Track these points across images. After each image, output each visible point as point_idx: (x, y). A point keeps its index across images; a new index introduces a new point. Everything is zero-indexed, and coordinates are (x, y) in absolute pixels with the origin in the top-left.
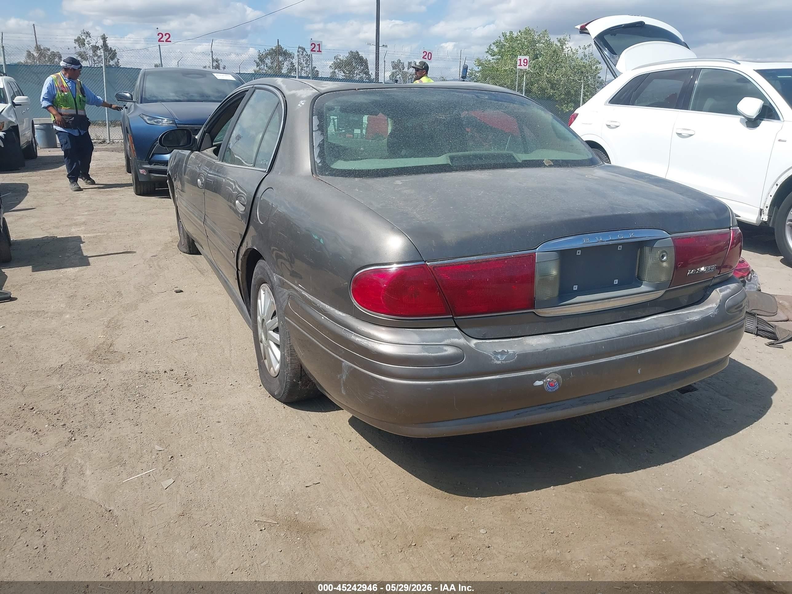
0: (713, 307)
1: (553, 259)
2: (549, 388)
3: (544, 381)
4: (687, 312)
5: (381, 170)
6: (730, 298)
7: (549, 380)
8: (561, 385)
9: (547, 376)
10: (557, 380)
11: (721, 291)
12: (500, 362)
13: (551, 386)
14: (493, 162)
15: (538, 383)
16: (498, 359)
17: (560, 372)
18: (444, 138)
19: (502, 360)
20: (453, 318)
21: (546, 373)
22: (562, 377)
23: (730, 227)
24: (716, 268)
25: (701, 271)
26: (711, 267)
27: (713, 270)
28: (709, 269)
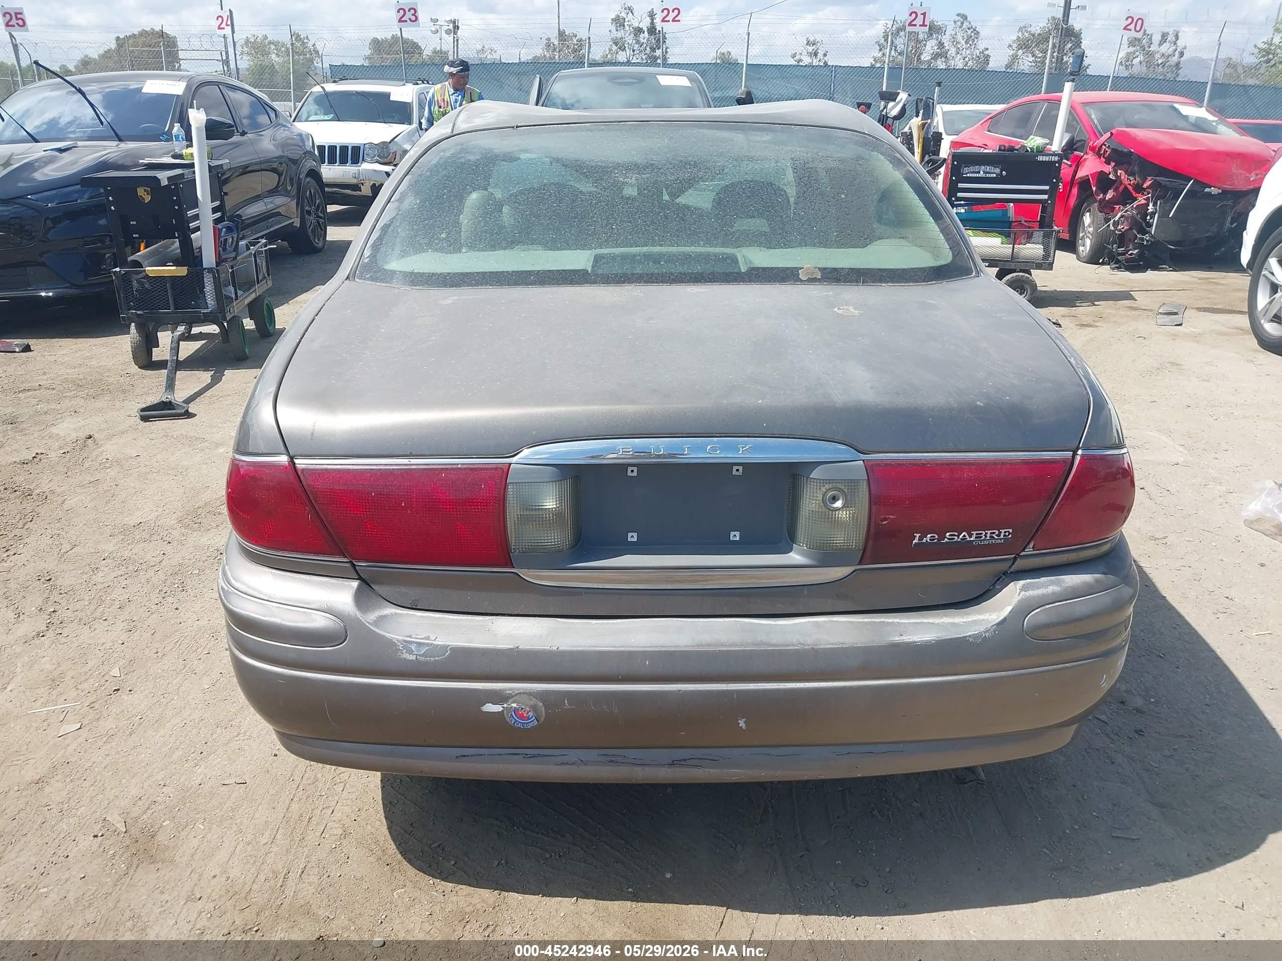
0: (987, 621)
1: (548, 480)
2: (517, 721)
3: (505, 705)
4: (915, 621)
5: (454, 274)
6: (1048, 606)
7: (514, 705)
8: (542, 719)
9: (512, 697)
10: (534, 708)
11: (1024, 588)
12: (415, 657)
13: (522, 717)
14: (680, 269)
15: (490, 708)
16: (411, 652)
17: (543, 696)
18: (605, 220)
19: (419, 655)
20: (351, 562)
21: (507, 692)
22: (544, 705)
23: (1078, 448)
24: (1010, 536)
25: (959, 540)
26: (994, 533)
27: (1001, 539)
28: (988, 538)
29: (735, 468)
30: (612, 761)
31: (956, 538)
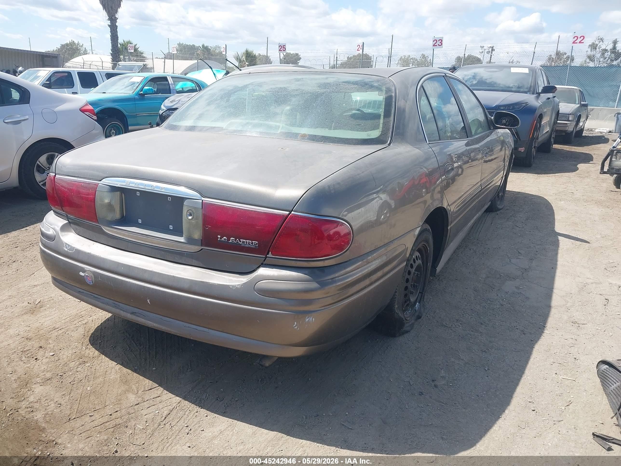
1: (106, 191)
2: (87, 281)
3: (85, 274)
4: (220, 276)
6: (267, 281)
7: (87, 274)
8: (94, 282)
9: (86, 271)
10: (92, 277)
12: (67, 250)
16: (66, 248)
17: (94, 273)
20: (66, 214)
21: (86, 269)
22: (94, 277)
23: (292, 211)
24: (257, 245)
25: (236, 242)
26: (250, 242)
27: (253, 246)
28: (247, 244)
29: (169, 198)
30: (115, 306)
31: (234, 241)
